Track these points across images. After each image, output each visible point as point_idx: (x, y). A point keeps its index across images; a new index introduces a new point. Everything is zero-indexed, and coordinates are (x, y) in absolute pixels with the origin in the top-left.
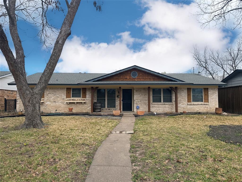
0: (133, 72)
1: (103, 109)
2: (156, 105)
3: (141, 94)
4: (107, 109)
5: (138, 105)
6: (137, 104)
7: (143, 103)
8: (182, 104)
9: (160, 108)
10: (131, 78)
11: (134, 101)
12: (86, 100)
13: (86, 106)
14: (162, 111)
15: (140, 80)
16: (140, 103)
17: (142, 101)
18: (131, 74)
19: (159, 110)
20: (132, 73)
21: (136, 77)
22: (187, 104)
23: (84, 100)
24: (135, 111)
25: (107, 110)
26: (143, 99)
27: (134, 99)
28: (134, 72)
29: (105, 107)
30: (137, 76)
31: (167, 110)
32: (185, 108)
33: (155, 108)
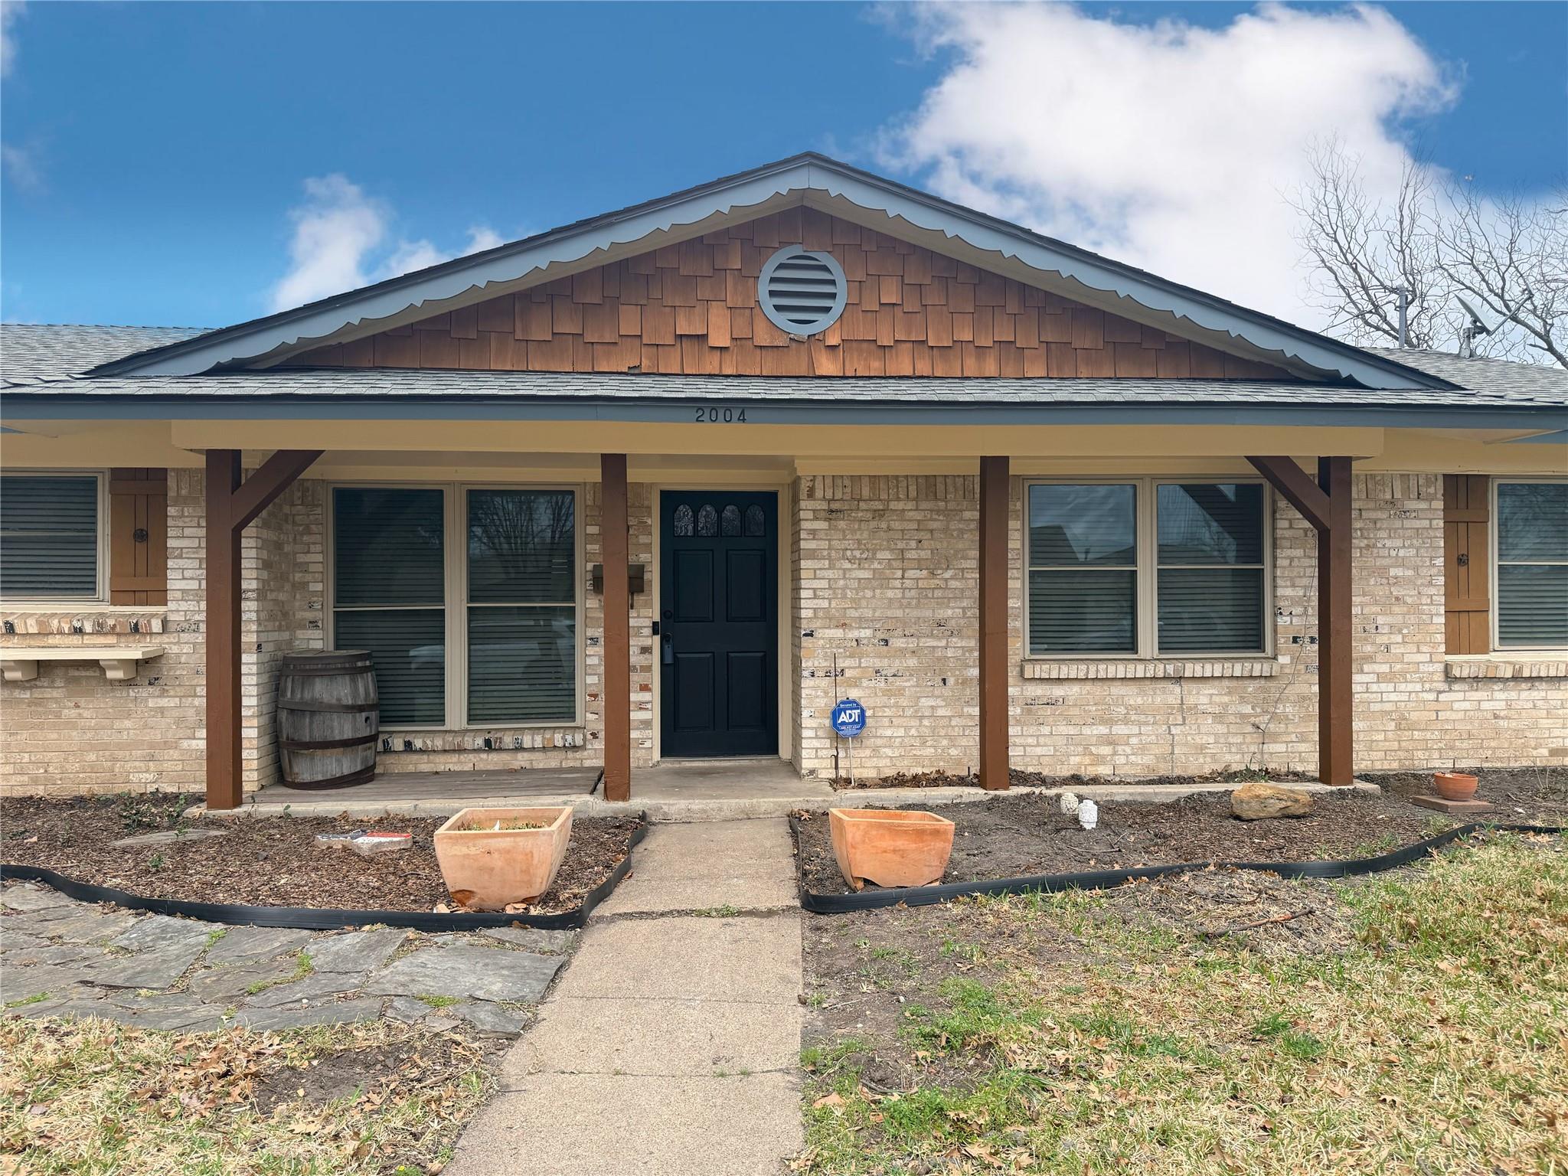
0: (782, 256)
1: (418, 743)
2: (1075, 690)
3: (887, 555)
4: (469, 742)
5: (854, 694)
6: (835, 674)
7: (912, 662)
8: (1385, 668)
9: (1126, 721)
10: (763, 338)
11: (796, 646)
12: (156, 625)
13: (162, 710)
14: (1148, 760)
15: (875, 367)
16: (878, 663)
17: (897, 643)
18: (764, 287)
19: (1106, 750)
20: (768, 270)
21: (823, 321)
22: (1447, 668)
23: (136, 629)
24: (806, 764)
25: (460, 750)
26: (915, 613)
27: (796, 619)
28: (798, 250)
29: (441, 720)
30: (838, 306)
31: (1202, 748)
32: (1414, 716)
33: (1064, 729)
